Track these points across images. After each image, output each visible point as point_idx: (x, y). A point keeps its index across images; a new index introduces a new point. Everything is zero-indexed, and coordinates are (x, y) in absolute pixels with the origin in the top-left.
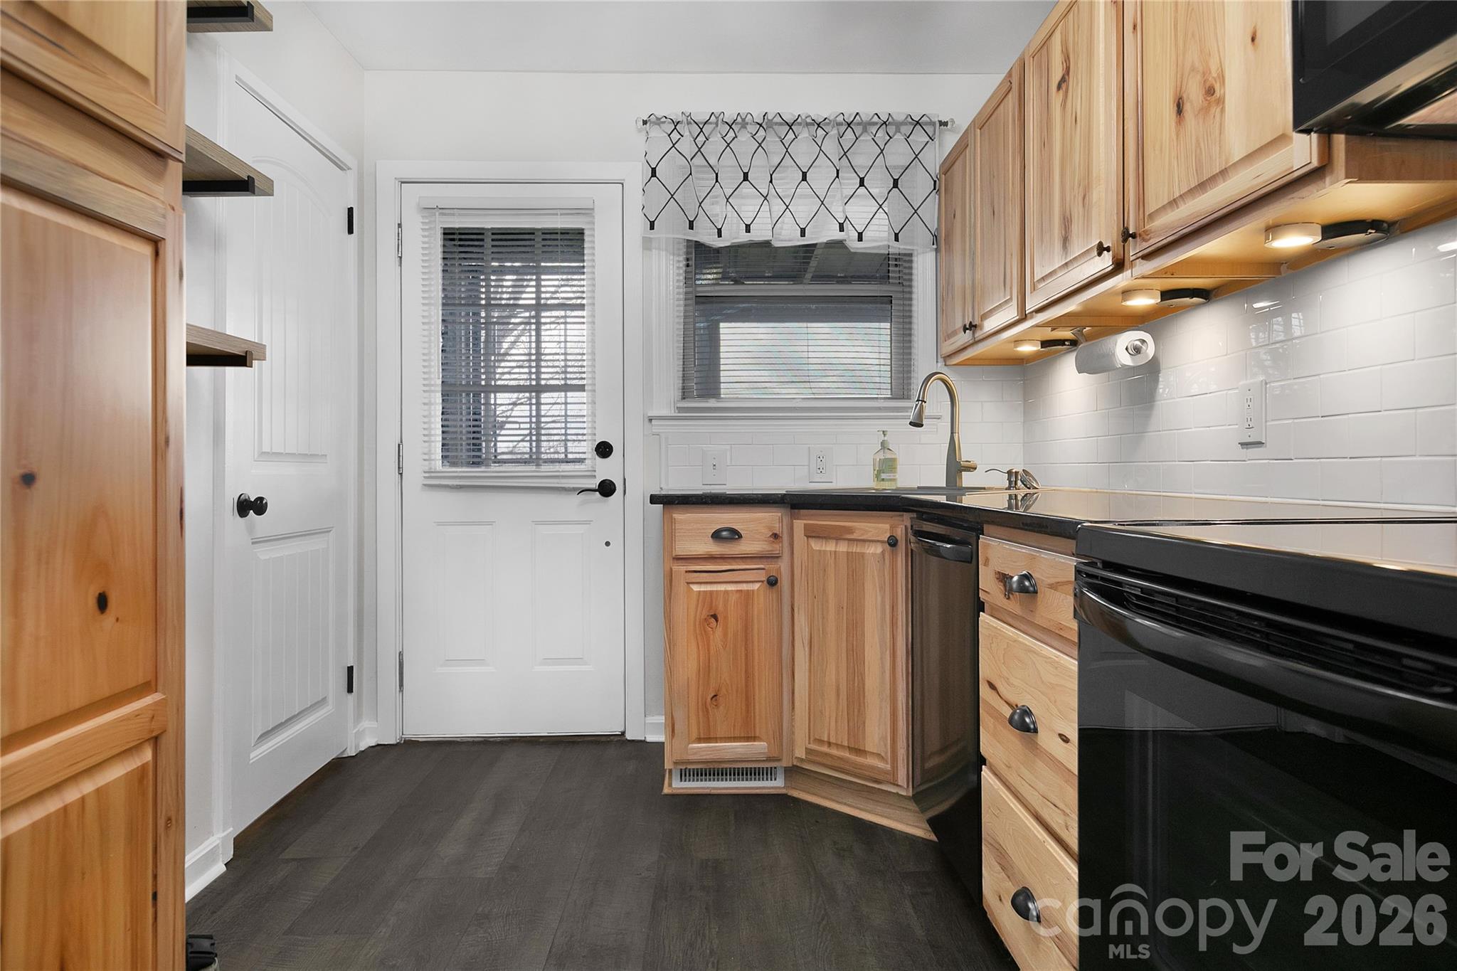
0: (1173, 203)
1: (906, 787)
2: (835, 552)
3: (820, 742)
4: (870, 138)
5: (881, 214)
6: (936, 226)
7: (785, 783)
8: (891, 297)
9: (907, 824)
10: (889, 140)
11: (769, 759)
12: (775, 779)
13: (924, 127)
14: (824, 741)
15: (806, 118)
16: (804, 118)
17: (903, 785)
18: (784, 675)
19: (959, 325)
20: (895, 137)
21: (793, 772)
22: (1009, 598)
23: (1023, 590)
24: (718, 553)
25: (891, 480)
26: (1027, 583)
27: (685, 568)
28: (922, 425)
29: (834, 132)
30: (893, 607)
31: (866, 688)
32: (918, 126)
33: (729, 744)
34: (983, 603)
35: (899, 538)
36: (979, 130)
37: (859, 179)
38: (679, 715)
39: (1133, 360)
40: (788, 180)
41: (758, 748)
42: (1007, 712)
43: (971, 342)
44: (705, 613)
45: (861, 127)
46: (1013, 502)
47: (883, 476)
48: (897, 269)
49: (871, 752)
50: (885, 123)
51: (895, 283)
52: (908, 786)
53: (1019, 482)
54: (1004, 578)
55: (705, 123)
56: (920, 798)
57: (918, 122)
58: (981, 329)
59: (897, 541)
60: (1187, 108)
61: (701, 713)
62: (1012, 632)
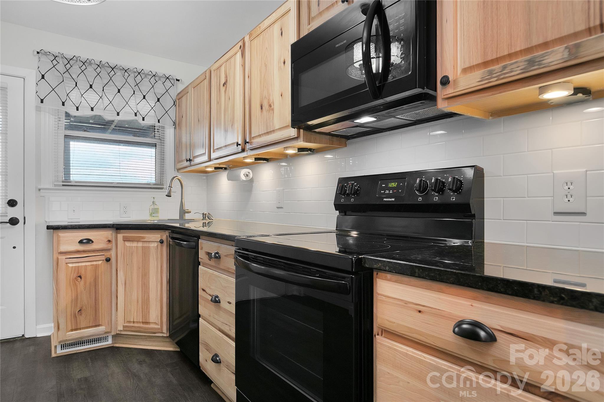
0: (260, 136)
1: (166, 333)
2: (137, 246)
3: (130, 322)
4: (148, 80)
5: (152, 111)
6: (175, 119)
7: (112, 342)
8: (156, 144)
9: (166, 347)
10: (156, 83)
11: (106, 333)
12: (108, 341)
13: (170, 80)
14: (131, 321)
15: (120, 67)
16: (119, 66)
17: (165, 332)
18: (113, 297)
19: (184, 158)
20: (158, 82)
21: (116, 337)
22: (210, 260)
23: (216, 257)
24: (82, 250)
25: (156, 216)
26: (217, 255)
27: (65, 257)
28: (171, 196)
29: (132, 75)
30: (161, 267)
31: (150, 297)
32: (168, 79)
33: (87, 330)
34: (200, 262)
35: (164, 240)
36: (193, 89)
37: (143, 96)
38: (62, 321)
39: (246, 179)
40: (111, 91)
41: (101, 329)
42: (210, 298)
43: (189, 165)
44: (75, 275)
45: (144, 75)
46: (204, 224)
47: (154, 215)
48: (158, 133)
49: (152, 322)
50: (154, 75)
51: (157, 139)
52: (167, 333)
53: (207, 217)
54: (209, 254)
55: (71, 59)
56: (172, 336)
57: (168, 78)
58: (193, 161)
59: (163, 241)
60: (264, 108)
61: (73, 319)
62: (211, 271)
